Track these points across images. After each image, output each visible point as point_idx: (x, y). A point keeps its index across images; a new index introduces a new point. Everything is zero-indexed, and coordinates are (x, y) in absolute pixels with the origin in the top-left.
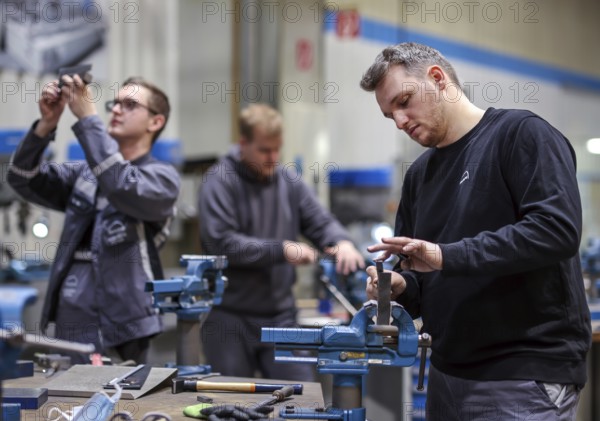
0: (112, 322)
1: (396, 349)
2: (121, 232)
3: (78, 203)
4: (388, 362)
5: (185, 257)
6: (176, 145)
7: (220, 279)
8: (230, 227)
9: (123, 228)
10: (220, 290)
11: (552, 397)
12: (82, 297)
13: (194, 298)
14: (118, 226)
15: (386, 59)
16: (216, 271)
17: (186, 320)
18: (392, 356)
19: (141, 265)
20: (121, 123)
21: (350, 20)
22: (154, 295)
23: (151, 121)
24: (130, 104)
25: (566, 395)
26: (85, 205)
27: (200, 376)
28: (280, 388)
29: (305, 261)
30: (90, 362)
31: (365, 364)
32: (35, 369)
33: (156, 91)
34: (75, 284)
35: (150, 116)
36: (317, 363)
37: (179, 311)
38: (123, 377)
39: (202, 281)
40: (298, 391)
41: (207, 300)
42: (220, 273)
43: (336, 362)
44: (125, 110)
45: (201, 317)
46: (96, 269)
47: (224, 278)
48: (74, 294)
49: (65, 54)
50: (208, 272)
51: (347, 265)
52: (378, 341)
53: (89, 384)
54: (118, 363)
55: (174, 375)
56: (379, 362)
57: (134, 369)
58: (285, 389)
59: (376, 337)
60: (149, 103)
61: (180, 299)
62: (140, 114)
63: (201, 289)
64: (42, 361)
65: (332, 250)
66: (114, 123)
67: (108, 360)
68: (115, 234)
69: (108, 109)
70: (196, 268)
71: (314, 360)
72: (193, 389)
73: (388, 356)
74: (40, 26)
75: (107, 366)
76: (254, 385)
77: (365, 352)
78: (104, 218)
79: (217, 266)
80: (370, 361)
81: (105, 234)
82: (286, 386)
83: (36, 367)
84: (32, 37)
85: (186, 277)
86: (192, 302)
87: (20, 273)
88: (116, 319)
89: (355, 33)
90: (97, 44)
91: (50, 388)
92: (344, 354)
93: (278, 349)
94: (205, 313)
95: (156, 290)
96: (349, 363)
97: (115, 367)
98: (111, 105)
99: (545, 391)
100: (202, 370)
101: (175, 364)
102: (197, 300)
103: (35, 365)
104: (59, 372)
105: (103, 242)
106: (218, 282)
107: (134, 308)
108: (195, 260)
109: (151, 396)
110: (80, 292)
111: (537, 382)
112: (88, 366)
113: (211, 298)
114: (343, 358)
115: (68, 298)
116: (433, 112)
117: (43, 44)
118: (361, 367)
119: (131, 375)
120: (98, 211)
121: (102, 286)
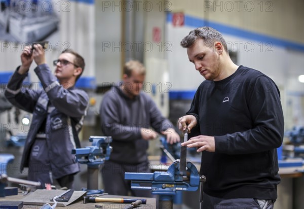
0: (57, 167)
1: (189, 183)
2: (60, 123)
3: (39, 110)
4: (185, 189)
5: (92, 137)
6: (93, 80)
7: (108, 147)
8: (115, 121)
9: (61, 121)
10: (109, 153)
11: (261, 206)
12: (41, 156)
13: (95, 157)
14: (58, 120)
15: (196, 35)
16: (107, 144)
17: (92, 168)
18: (187, 186)
19: (69, 139)
20: (61, 71)
21: (179, 18)
22: (76, 156)
23: (75, 71)
24: (65, 62)
25: (268, 205)
26: (42, 111)
27: (98, 195)
28: (135, 201)
29: (152, 138)
30: (45, 188)
31: (174, 190)
32: (19, 191)
33: (78, 56)
34: (38, 150)
35: (75, 68)
36: (151, 189)
37: (89, 163)
38: (60, 196)
39: (100, 149)
40: (144, 203)
41: (102, 158)
42: (109, 144)
43: (160, 189)
44: (62, 65)
45: (99, 166)
46: (48, 142)
47: (111, 147)
48: (37, 155)
49: (39, 35)
50: (103, 144)
51: (172, 140)
52: (180, 179)
53: (43, 199)
54: (59, 188)
55: (85, 195)
56: (181, 189)
57: (66, 192)
58: (138, 201)
59: (180, 177)
60: (74, 61)
61: (89, 157)
62: (70, 67)
63: (99, 152)
64: (23, 187)
65: (165, 133)
66: (57, 71)
67: (54, 187)
68: (57, 124)
69: (55, 64)
70: (97, 143)
71: (150, 188)
72: (94, 201)
73: (185, 186)
74: (26, 21)
75: (53, 190)
76: (123, 199)
77: (174, 184)
78: (51, 117)
79: (107, 142)
80: (177, 189)
81: (52, 124)
82: (138, 200)
83: (19, 190)
84: (22, 26)
85: (91, 147)
86: (94, 159)
87: (16, 142)
88: (58, 166)
89: (182, 24)
90: (55, 29)
91: (24, 201)
92: (164, 185)
93: (133, 183)
94: (101, 164)
95: (77, 153)
96: (166, 189)
97: (57, 191)
98: (56, 62)
99: (258, 204)
100: (99, 192)
101: (86, 189)
102: (97, 158)
103: (18, 189)
104: (30, 193)
105: (51, 128)
106: (107, 149)
107: (67, 160)
108: (96, 138)
109: (73, 205)
110: (41, 153)
111: (254, 199)
112: (44, 190)
113: (104, 157)
114: (164, 187)
115: (35, 156)
116: (214, 65)
117: (28, 29)
118: (172, 191)
119: (64, 195)
120: (49, 114)
121: (51, 150)
